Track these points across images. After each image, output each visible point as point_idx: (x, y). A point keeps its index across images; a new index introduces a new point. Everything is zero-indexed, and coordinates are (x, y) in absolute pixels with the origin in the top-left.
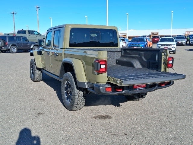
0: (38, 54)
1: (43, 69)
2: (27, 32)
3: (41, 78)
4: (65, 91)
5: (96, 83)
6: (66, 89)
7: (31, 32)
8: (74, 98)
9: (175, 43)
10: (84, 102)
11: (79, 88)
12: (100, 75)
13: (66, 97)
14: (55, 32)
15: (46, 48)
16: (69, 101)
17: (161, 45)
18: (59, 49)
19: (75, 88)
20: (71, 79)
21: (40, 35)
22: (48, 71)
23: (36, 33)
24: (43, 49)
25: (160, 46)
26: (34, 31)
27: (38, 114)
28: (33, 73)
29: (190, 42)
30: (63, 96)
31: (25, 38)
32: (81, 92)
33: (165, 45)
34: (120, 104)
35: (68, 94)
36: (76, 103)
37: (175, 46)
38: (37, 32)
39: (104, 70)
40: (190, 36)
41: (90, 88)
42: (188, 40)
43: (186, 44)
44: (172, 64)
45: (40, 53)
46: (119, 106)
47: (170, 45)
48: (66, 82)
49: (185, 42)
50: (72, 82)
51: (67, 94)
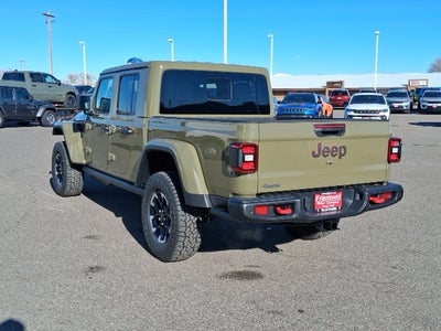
0: (75, 131)
1: (87, 165)
2: (27, 77)
3: (81, 188)
4: (152, 217)
5: (231, 196)
6: (154, 211)
7: (38, 77)
8: (176, 232)
9: (386, 107)
10: (199, 240)
11: (188, 209)
12: (242, 177)
13: (154, 230)
14: (121, 78)
15: (96, 117)
16: (162, 239)
17: (355, 111)
18: (135, 117)
19: (179, 208)
20: (169, 187)
22: (102, 169)
23: (48, 79)
24: (88, 118)
25: (352, 113)
26: (46, 75)
27: (91, 268)
28: (60, 176)
29: (419, 105)
30: (145, 228)
31: (22, 92)
32: (192, 217)
33: (363, 112)
34: (278, 246)
35: (159, 222)
36: (181, 244)
37: (387, 114)
38: (53, 78)
39: (251, 166)
40: (418, 90)
41: (218, 207)
42: (415, 101)
43: (412, 111)
44: (399, 155)
45: (79, 127)
46: (277, 250)
47: (375, 112)
48: (155, 195)
49: (408, 104)
50: (172, 195)
51: (156, 222)
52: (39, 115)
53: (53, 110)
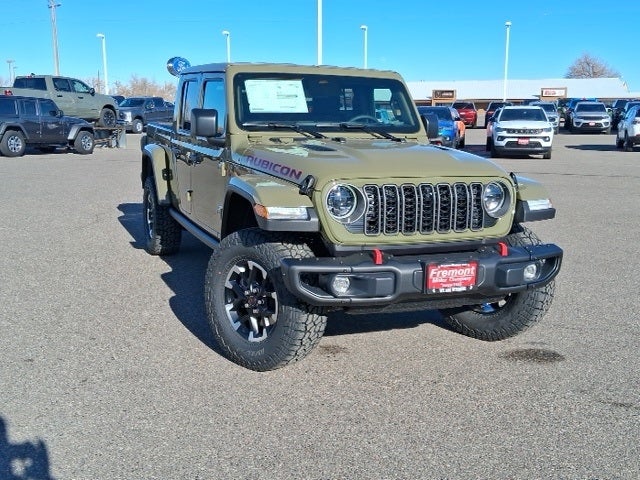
2: (49, 84)
7: (65, 84)
9: (549, 124)
17: (509, 131)
21: (93, 94)
23: (78, 86)
25: (504, 134)
26: (74, 81)
33: (519, 131)
37: (551, 134)
38: (84, 85)
47: (535, 131)
52: (71, 137)
53: (90, 130)
